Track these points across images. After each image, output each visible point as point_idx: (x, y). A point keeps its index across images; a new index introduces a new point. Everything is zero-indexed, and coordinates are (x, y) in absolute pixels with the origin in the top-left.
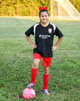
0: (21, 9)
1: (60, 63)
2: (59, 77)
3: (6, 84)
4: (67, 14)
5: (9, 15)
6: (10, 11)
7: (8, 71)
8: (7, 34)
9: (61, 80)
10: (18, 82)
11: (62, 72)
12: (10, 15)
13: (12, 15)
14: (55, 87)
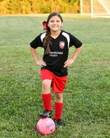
0: (38, 4)
1: (95, 79)
2: (94, 100)
3: (18, 110)
4: (103, 10)
5: (22, 12)
6: (24, 7)
7: (20, 92)
8: (19, 40)
9: (97, 104)
10: (35, 108)
11: (97, 92)
12: (24, 12)
13: (26, 13)
14: (89, 114)
